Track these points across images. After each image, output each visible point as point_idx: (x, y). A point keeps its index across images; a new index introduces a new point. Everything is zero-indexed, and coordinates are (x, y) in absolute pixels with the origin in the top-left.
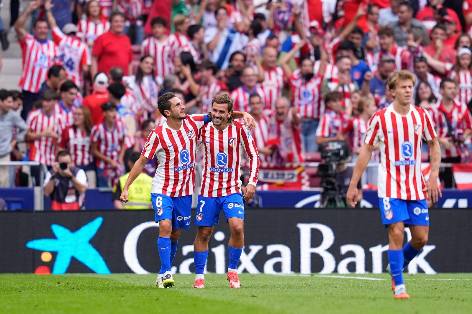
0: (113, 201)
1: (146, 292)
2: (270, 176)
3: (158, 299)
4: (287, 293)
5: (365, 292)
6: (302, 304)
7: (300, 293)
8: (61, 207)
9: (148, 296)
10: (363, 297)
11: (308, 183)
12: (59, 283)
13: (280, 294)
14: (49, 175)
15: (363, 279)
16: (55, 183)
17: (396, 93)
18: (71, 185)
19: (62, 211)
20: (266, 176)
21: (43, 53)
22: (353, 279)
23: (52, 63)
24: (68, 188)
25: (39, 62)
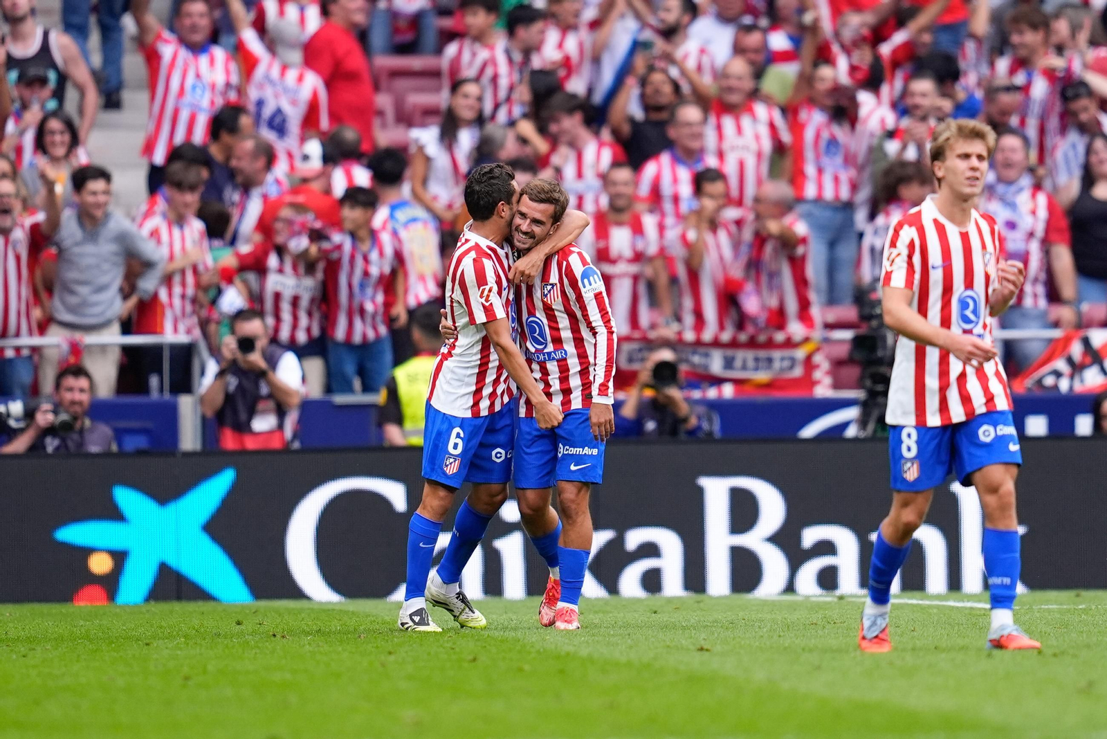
0: (380, 425)
1: (448, 641)
2: (738, 363)
3: (474, 660)
4: (781, 642)
5: (968, 636)
6: (818, 668)
7: (813, 641)
8: (242, 443)
9: (451, 651)
10: (964, 648)
11: (827, 381)
12: (239, 623)
13: (765, 644)
14: (212, 368)
15: (962, 607)
16: (227, 385)
17: (947, 169)
18: (264, 390)
19: (243, 452)
20: (729, 363)
21: (198, 76)
22: (938, 607)
23: (220, 102)
24: (257, 398)
25: (188, 98)
